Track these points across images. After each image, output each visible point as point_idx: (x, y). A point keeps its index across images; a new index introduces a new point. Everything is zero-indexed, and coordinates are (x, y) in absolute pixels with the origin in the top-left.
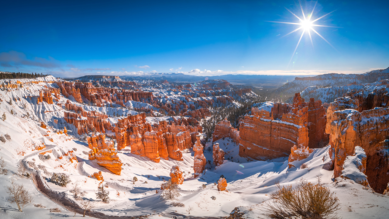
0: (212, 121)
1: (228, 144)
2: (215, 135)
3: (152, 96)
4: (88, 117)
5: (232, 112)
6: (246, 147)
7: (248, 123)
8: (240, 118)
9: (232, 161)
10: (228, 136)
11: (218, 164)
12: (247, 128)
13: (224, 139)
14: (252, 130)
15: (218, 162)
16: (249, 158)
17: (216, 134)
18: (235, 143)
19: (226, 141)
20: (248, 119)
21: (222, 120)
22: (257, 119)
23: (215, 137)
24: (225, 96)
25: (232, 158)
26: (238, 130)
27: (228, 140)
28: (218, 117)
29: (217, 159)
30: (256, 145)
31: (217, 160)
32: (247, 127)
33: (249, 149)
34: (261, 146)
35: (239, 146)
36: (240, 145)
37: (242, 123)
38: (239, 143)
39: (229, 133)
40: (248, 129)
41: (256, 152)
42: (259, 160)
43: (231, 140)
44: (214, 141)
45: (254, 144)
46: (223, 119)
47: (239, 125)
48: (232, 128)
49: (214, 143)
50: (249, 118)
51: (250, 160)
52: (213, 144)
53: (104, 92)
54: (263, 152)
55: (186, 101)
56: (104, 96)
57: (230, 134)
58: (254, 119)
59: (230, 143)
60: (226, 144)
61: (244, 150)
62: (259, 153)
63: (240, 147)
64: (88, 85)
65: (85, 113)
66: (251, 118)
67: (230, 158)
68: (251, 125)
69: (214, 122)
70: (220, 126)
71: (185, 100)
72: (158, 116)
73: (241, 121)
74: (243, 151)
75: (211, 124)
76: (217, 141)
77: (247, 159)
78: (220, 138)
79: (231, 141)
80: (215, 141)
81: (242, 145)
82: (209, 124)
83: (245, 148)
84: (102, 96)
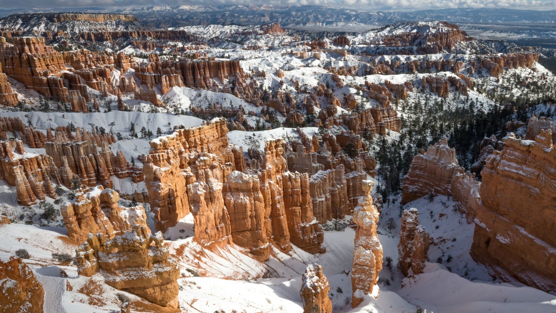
0: (402, 144)
1: (441, 215)
2: (411, 187)
3: (238, 71)
4: (50, 148)
5: (464, 124)
6: (496, 235)
7: (510, 160)
8: (487, 143)
9: (450, 269)
10: (446, 193)
11: (410, 272)
12: (506, 176)
13: (431, 198)
14: (523, 184)
15: (410, 265)
16: (499, 269)
17: (413, 183)
18: (464, 215)
19: (437, 206)
20: (516, 149)
21: (432, 143)
22: (546, 152)
23: (410, 191)
24: (449, 74)
25: (449, 259)
26: (479, 177)
27: (444, 204)
28: (421, 134)
29: (410, 257)
30: (525, 233)
31: (409, 260)
32: (507, 173)
33: (502, 239)
34: (543, 239)
35: (473, 226)
36: (476, 225)
37: (494, 160)
38: (475, 216)
39: (449, 182)
40: (510, 180)
41: (523, 256)
42: (528, 285)
43: (452, 204)
44: (403, 203)
45: (523, 231)
46: (435, 140)
47: (484, 163)
48: (458, 170)
49: (404, 207)
50: (517, 145)
51: (501, 278)
52: (402, 209)
53: (90, 66)
54: (547, 263)
55: (334, 84)
56: (95, 77)
57: (453, 186)
58: (533, 152)
59: (449, 211)
60: (437, 217)
61: (488, 242)
62: (534, 262)
63: (476, 231)
64: (29, 44)
65: (34, 136)
66: (525, 149)
67: (445, 259)
68: (522, 169)
69: (410, 147)
70: (426, 160)
71: (331, 83)
72: (259, 129)
73: (490, 152)
74: (483, 245)
75: (399, 154)
76: (412, 202)
77: (493, 273)
78: (424, 194)
79: (451, 208)
80: (408, 204)
81: (483, 225)
82: (395, 150)
83: (491, 236)
84: (87, 78)
